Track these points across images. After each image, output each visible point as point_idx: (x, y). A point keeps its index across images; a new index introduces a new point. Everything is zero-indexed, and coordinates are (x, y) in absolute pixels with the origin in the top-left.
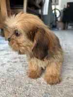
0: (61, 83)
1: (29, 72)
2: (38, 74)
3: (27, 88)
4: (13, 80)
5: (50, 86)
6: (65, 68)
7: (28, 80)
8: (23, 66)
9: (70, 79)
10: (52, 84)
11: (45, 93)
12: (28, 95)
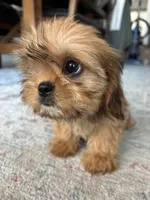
0: (116, 173)
1: (53, 142)
2: (70, 148)
3: (41, 174)
4: (19, 154)
5: (89, 175)
6: (133, 144)
7: (48, 157)
8: (46, 130)
9: (137, 168)
10: (95, 172)
11: (76, 188)
12: (39, 186)
